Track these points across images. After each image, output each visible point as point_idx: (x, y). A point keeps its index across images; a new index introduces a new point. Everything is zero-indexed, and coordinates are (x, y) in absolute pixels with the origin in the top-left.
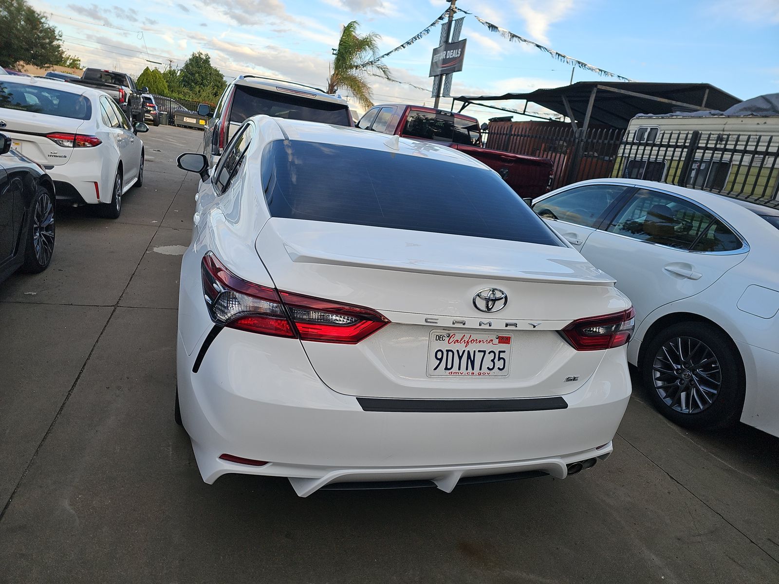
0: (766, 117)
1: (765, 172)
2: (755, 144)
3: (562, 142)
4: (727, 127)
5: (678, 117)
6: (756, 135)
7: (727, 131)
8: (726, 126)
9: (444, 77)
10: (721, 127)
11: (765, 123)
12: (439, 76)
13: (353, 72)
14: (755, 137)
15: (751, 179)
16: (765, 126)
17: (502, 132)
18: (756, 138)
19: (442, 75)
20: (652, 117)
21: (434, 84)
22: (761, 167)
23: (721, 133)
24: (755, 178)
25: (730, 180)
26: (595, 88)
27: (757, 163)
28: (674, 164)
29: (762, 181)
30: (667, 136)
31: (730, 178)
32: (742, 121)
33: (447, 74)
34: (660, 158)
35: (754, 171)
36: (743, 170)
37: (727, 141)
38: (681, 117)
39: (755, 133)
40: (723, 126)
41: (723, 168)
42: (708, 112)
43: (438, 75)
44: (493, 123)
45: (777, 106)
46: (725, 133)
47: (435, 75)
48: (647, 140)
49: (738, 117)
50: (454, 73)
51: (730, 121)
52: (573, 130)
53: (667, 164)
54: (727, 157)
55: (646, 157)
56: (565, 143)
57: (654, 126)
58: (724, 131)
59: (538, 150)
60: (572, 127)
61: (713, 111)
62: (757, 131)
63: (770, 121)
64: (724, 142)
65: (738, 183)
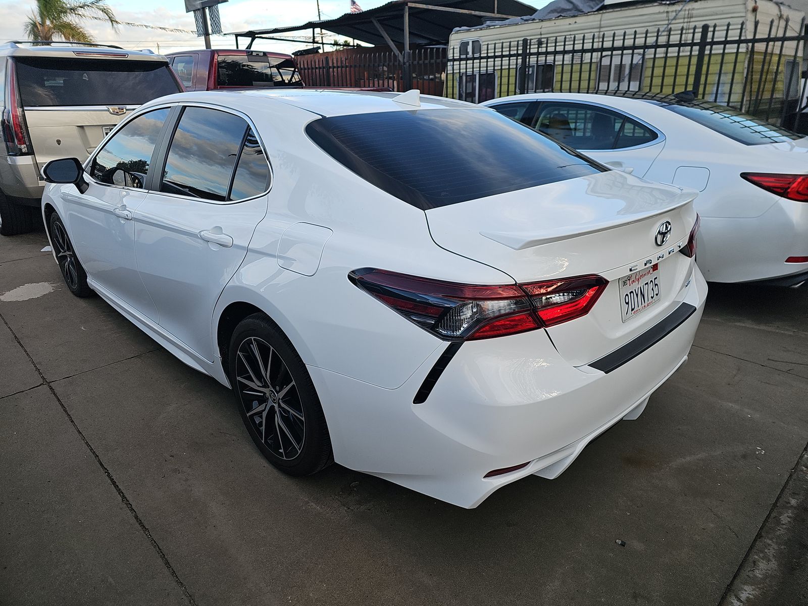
0: (574, 16)
1: (586, 68)
2: (572, 43)
3: (381, 67)
4: (543, 31)
5: (496, 27)
6: (570, 35)
7: (544, 34)
8: (542, 29)
9: (207, 11)
10: (538, 31)
11: (576, 22)
12: (202, 10)
13: (70, 19)
14: (569, 36)
15: (576, 76)
16: (576, 25)
17: (313, 66)
18: (571, 38)
19: (203, 9)
20: (470, 30)
21: (196, 20)
22: (581, 64)
23: (539, 37)
24: (578, 73)
25: (557, 80)
26: (406, 7)
27: (577, 60)
28: (505, 73)
29: (585, 75)
30: (491, 47)
31: (557, 77)
32: (555, 23)
33: (209, 7)
34: (490, 69)
35: (576, 68)
36: (567, 69)
37: (547, 43)
38: (499, 26)
39: (569, 33)
40: (539, 30)
41: (548, 69)
42: (520, 18)
43: (199, 10)
44: (299, 57)
45: (578, 5)
46: (543, 36)
47: (194, 9)
48: (473, 53)
49: (550, 19)
50: (219, 5)
51: (544, 24)
52: (394, 53)
53: (497, 74)
54: (550, 58)
55: (476, 70)
56: (384, 67)
57: (475, 39)
58: (541, 35)
59: (361, 79)
60: (392, 51)
61: (525, 18)
62: (570, 31)
63: (578, 19)
64: (545, 45)
65: (565, 81)
